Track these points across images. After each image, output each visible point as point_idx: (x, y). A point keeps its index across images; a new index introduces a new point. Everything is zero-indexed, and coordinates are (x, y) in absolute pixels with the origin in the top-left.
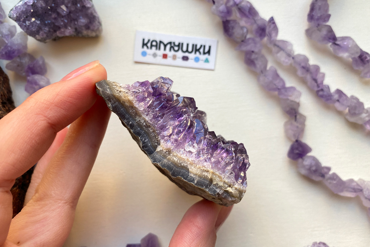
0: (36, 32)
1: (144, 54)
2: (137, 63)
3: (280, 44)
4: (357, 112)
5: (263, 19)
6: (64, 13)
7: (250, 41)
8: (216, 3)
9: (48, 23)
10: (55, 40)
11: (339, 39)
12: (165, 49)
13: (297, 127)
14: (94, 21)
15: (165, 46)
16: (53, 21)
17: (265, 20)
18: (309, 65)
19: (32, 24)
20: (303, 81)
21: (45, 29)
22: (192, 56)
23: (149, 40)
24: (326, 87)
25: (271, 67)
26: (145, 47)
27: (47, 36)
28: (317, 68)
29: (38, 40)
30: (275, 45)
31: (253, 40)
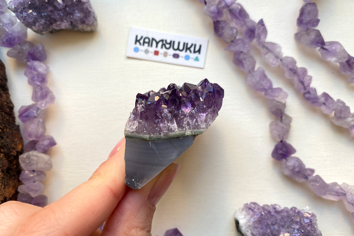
0: (32, 23)
1: (136, 50)
2: (129, 58)
3: (269, 46)
4: (342, 116)
5: (253, 21)
6: (60, 7)
7: (239, 42)
8: (207, 4)
9: (44, 15)
10: (51, 32)
11: (327, 44)
12: (157, 46)
13: (283, 128)
14: (89, 16)
15: (157, 43)
16: (50, 13)
17: (255, 23)
18: (297, 68)
19: (28, 15)
20: (290, 83)
21: (42, 21)
22: (182, 54)
23: (142, 37)
24: (312, 90)
25: (259, 68)
26: (138, 43)
27: (44, 28)
28: (305, 71)
29: (35, 31)
30: (264, 47)
31: (242, 40)
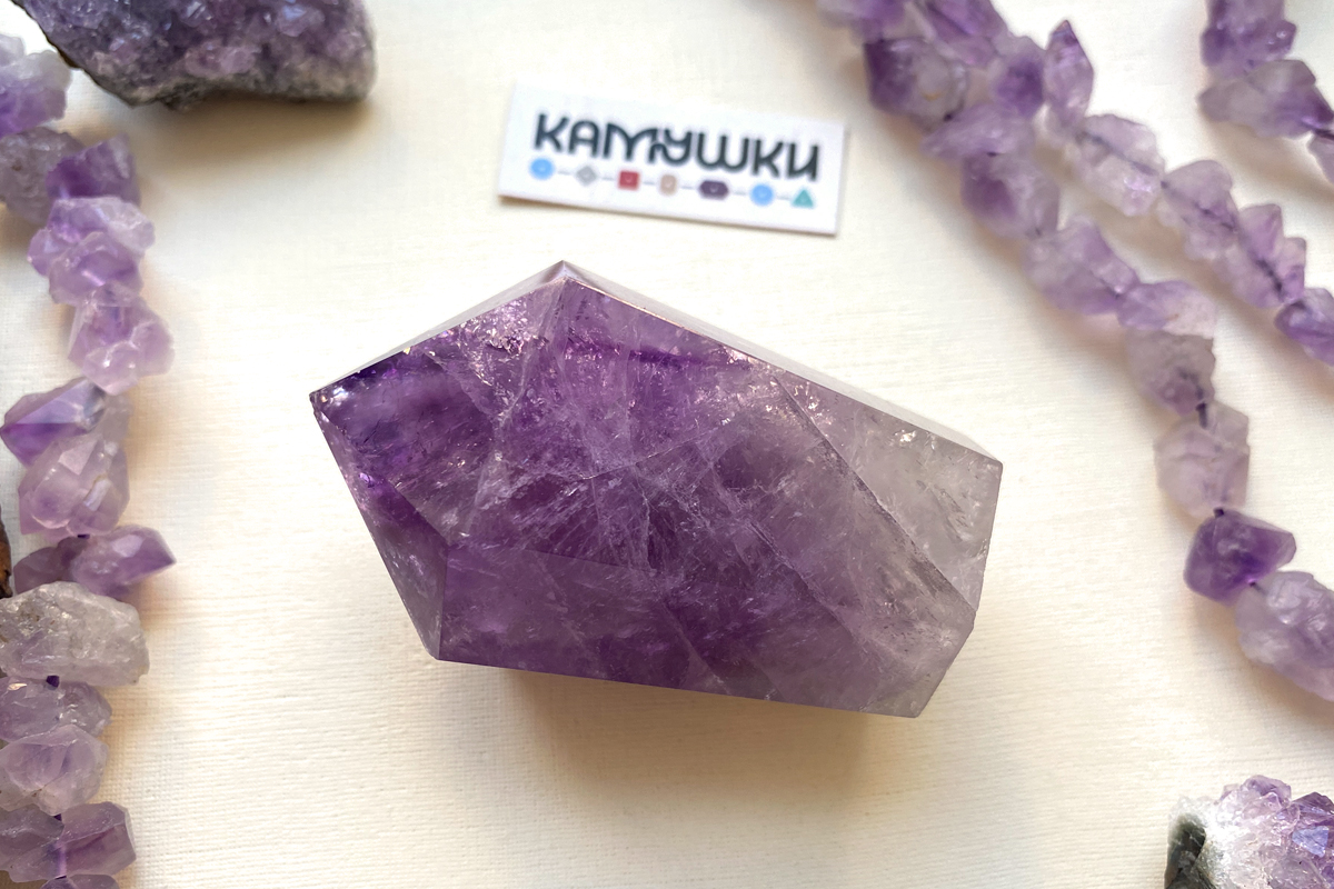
1: (541, 169)
2: (510, 201)
5: (1024, 40)
12: (629, 154)
14: (341, 22)
15: (631, 143)
17: (1036, 44)
18: (1235, 206)
22: (742, 181)
23: (564, 121)
24: (1318, 297)
26: (547, 145)
27: (143, 65)
30: (1081, 136)
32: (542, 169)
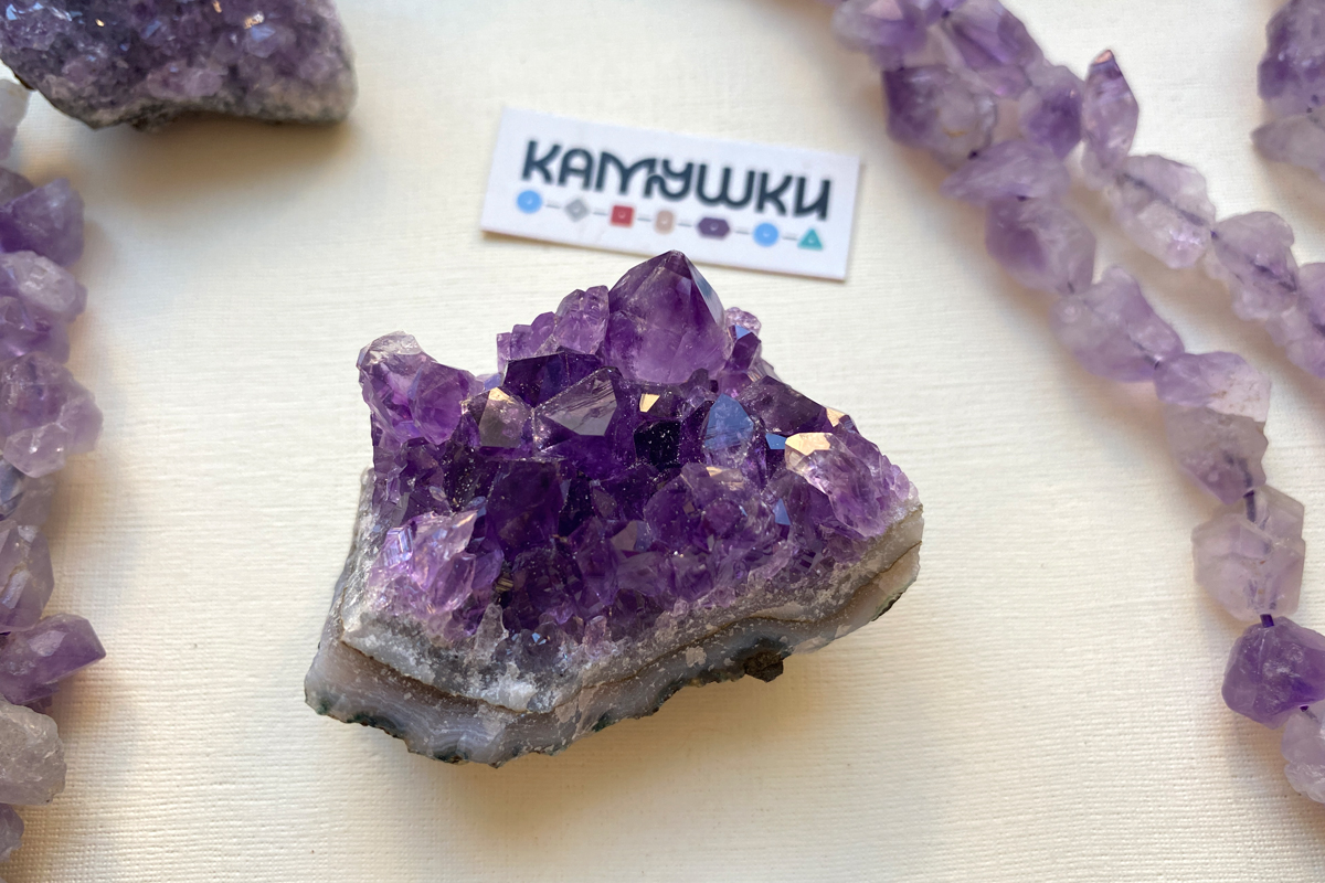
0: (44, 56)
2: (494, 237)
3: (1149, 175)
5: (1062, 67)
7: (1010, 151)
12: (624, 188)
14: (315, 42)
15: (626, 174)
16: (133, 20)
18: (1295, 264)
21: (93, 49)
22: (743, 219)
23: (556, 149)
25: (1113, 272)
26: (536, 175)
30: (1123, 179)
32: (530, 202)
